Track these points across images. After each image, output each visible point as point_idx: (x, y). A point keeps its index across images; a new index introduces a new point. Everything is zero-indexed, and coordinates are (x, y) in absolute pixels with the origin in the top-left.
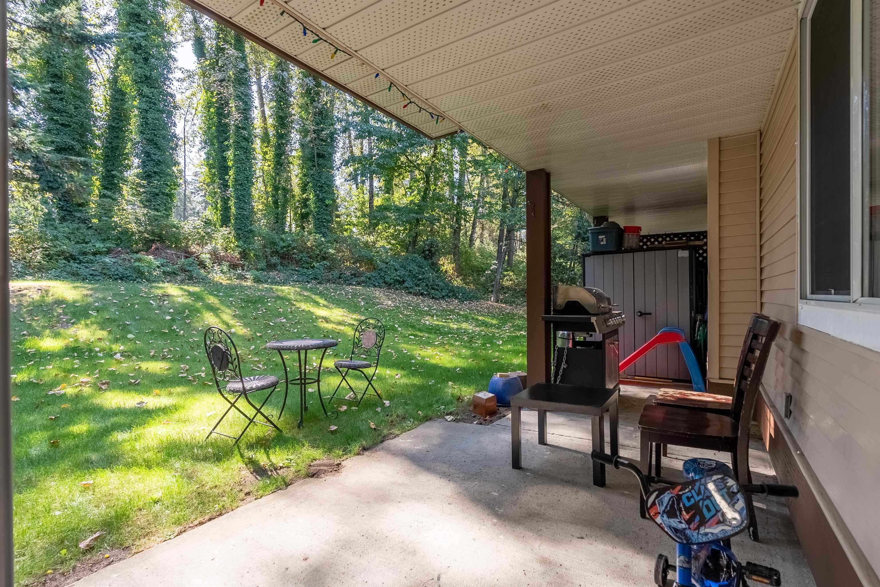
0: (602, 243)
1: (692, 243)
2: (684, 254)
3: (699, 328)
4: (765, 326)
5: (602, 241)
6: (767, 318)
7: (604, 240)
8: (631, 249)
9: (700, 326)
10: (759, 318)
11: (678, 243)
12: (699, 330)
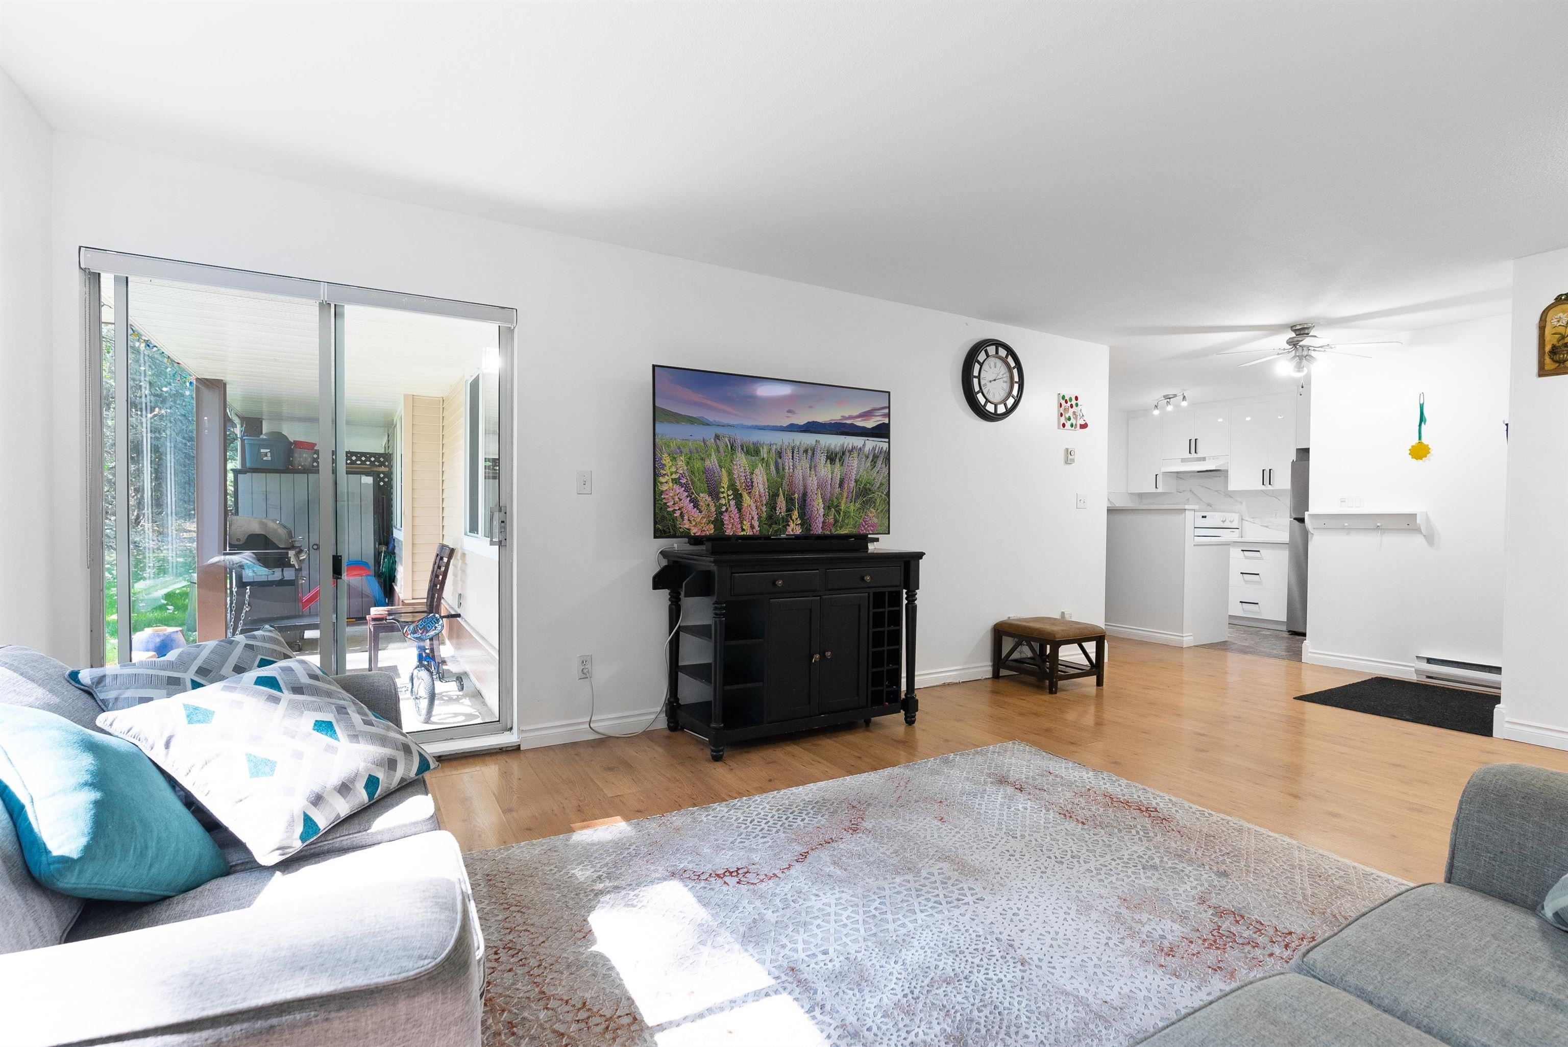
0: (265, 459)
1: (376, 469)
2: (368, 480)
3: (384, 559)
4: (447, 551)
5: (266, 455)
6: (447, 546)
7: (269, 454)
8: (304, 469)
9: (384, 557)
10: (443, 547)
11: (361, 468)
12: (384, 562)
